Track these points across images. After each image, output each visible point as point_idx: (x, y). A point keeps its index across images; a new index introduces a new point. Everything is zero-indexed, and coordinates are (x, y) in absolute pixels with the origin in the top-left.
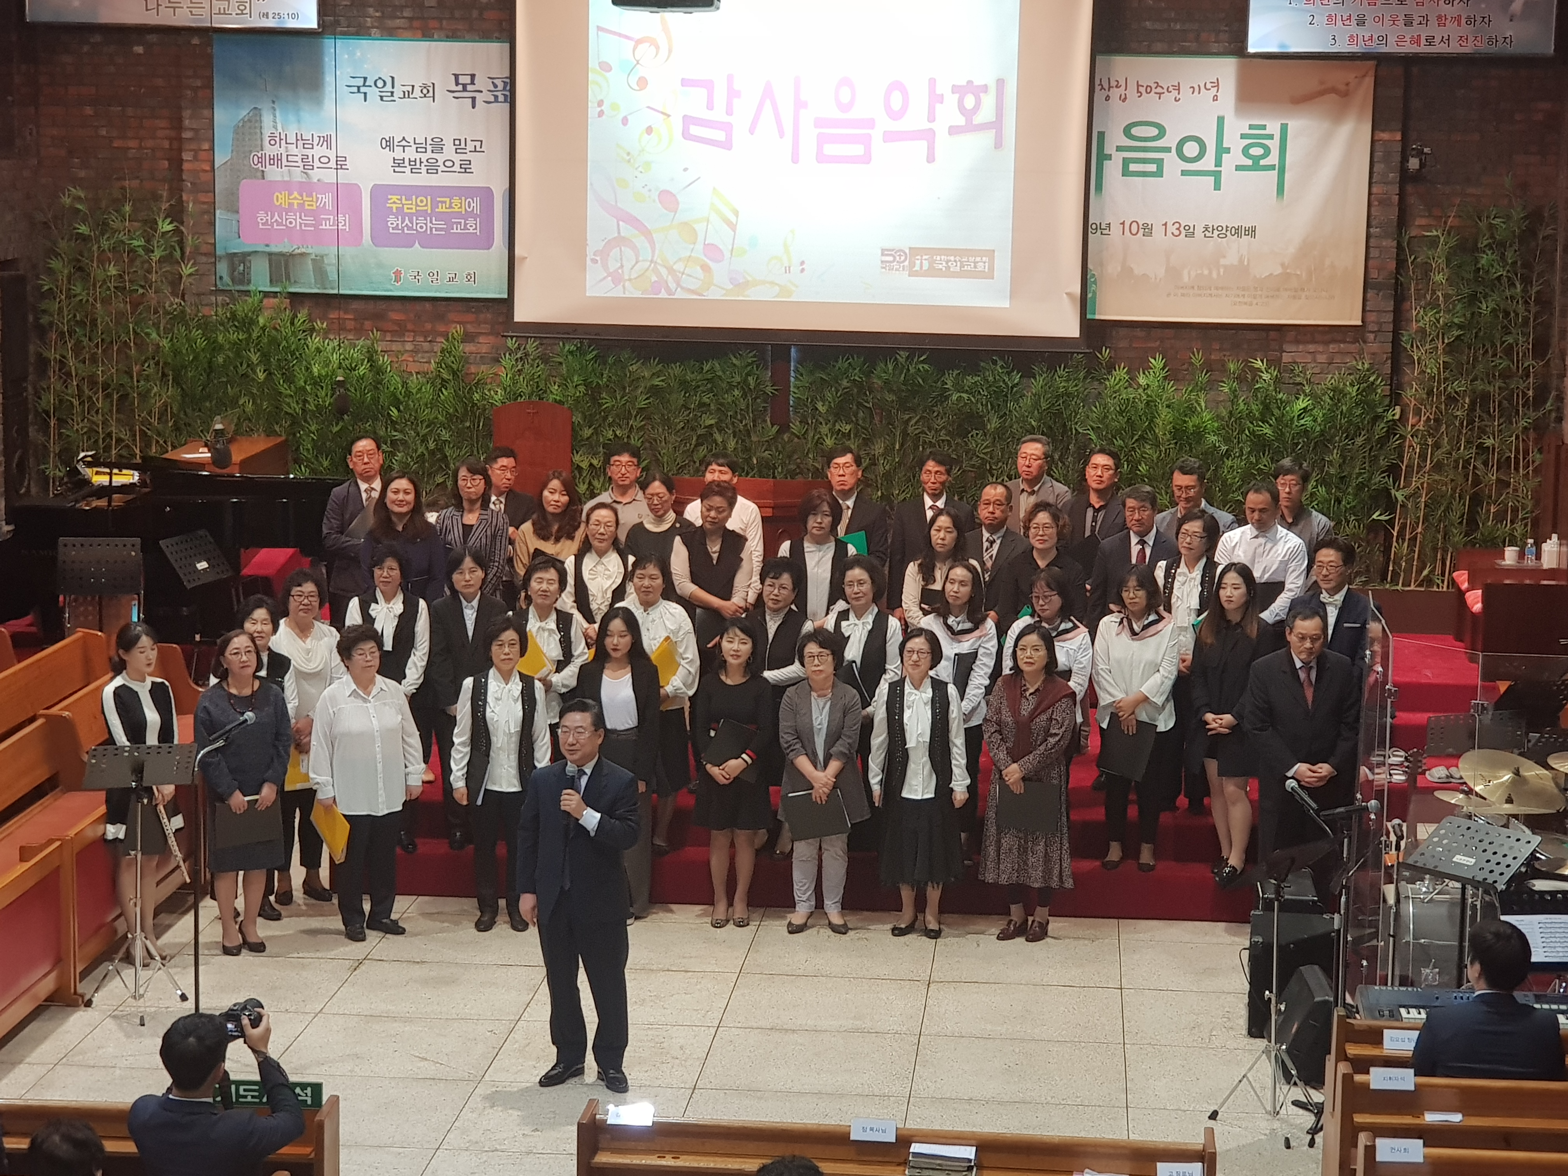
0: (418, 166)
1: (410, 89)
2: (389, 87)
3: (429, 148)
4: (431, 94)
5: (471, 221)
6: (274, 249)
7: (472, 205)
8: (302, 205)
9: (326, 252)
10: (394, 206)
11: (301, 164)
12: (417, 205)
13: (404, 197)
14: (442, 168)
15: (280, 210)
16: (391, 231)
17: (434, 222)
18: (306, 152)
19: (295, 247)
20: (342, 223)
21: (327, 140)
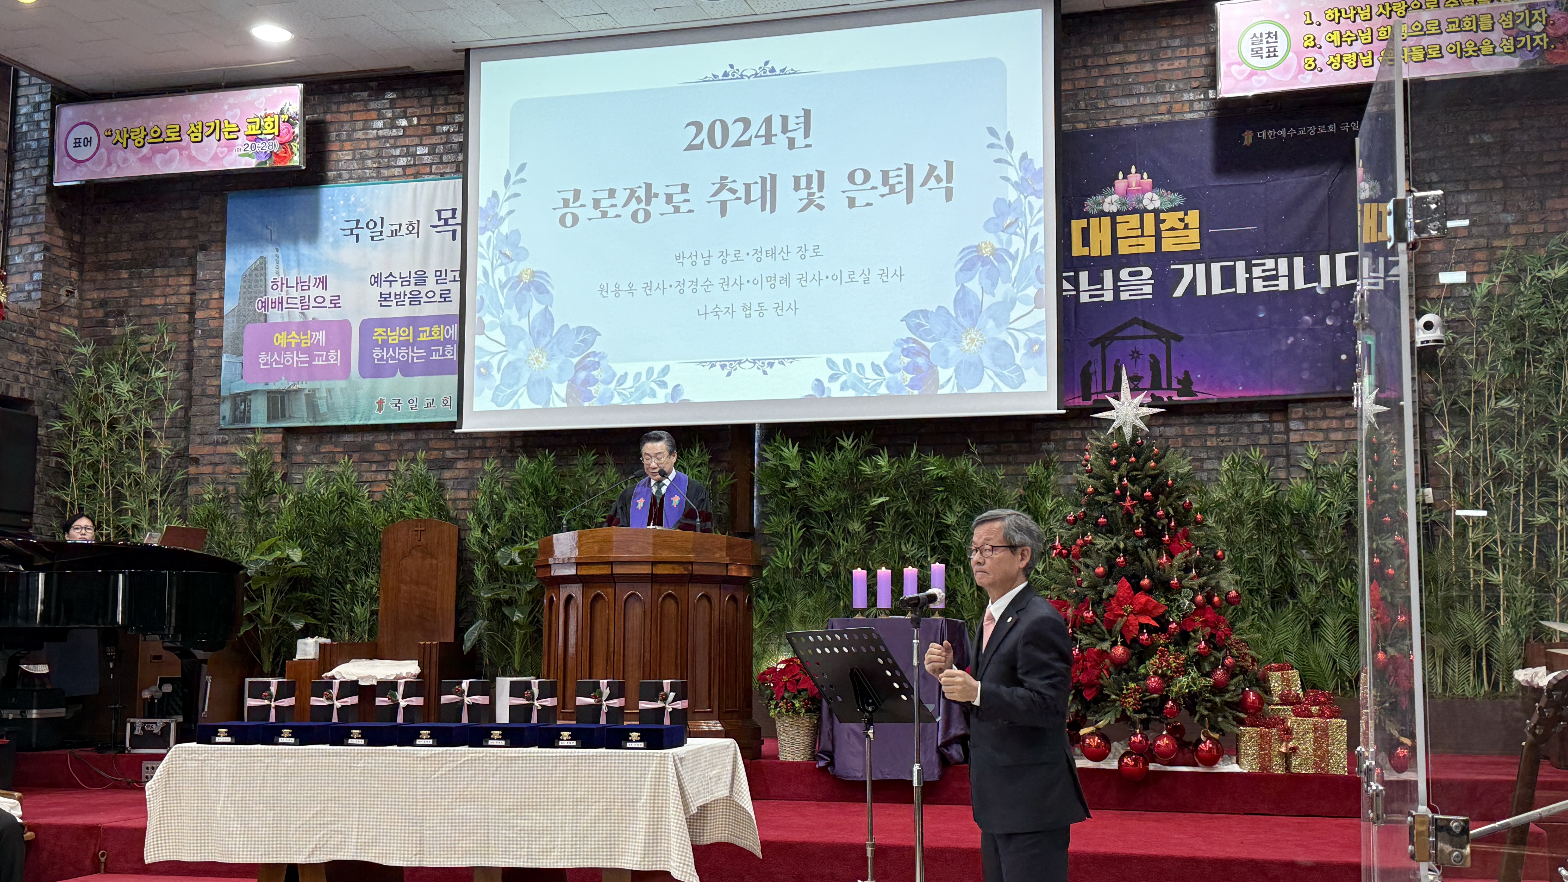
0: (402, 299)
1: (397, 227)
2: (378, 228)
3: (413, 281)
4: (416, 230)
5: (449, 348)
6: (273, 387)
7: (450, 332)
8: (298, 345)
9: (319, 387)
10: (380, 338)
11: (299, 306)
12: (400, 336)
13: (388, 329)
14: (425, 299)
15: (279, 350)
16: (376, 362)
17: (415, 351)
18: (304, 293)
19: (291, 383)
20: (334, 357)
21: (323, 282)
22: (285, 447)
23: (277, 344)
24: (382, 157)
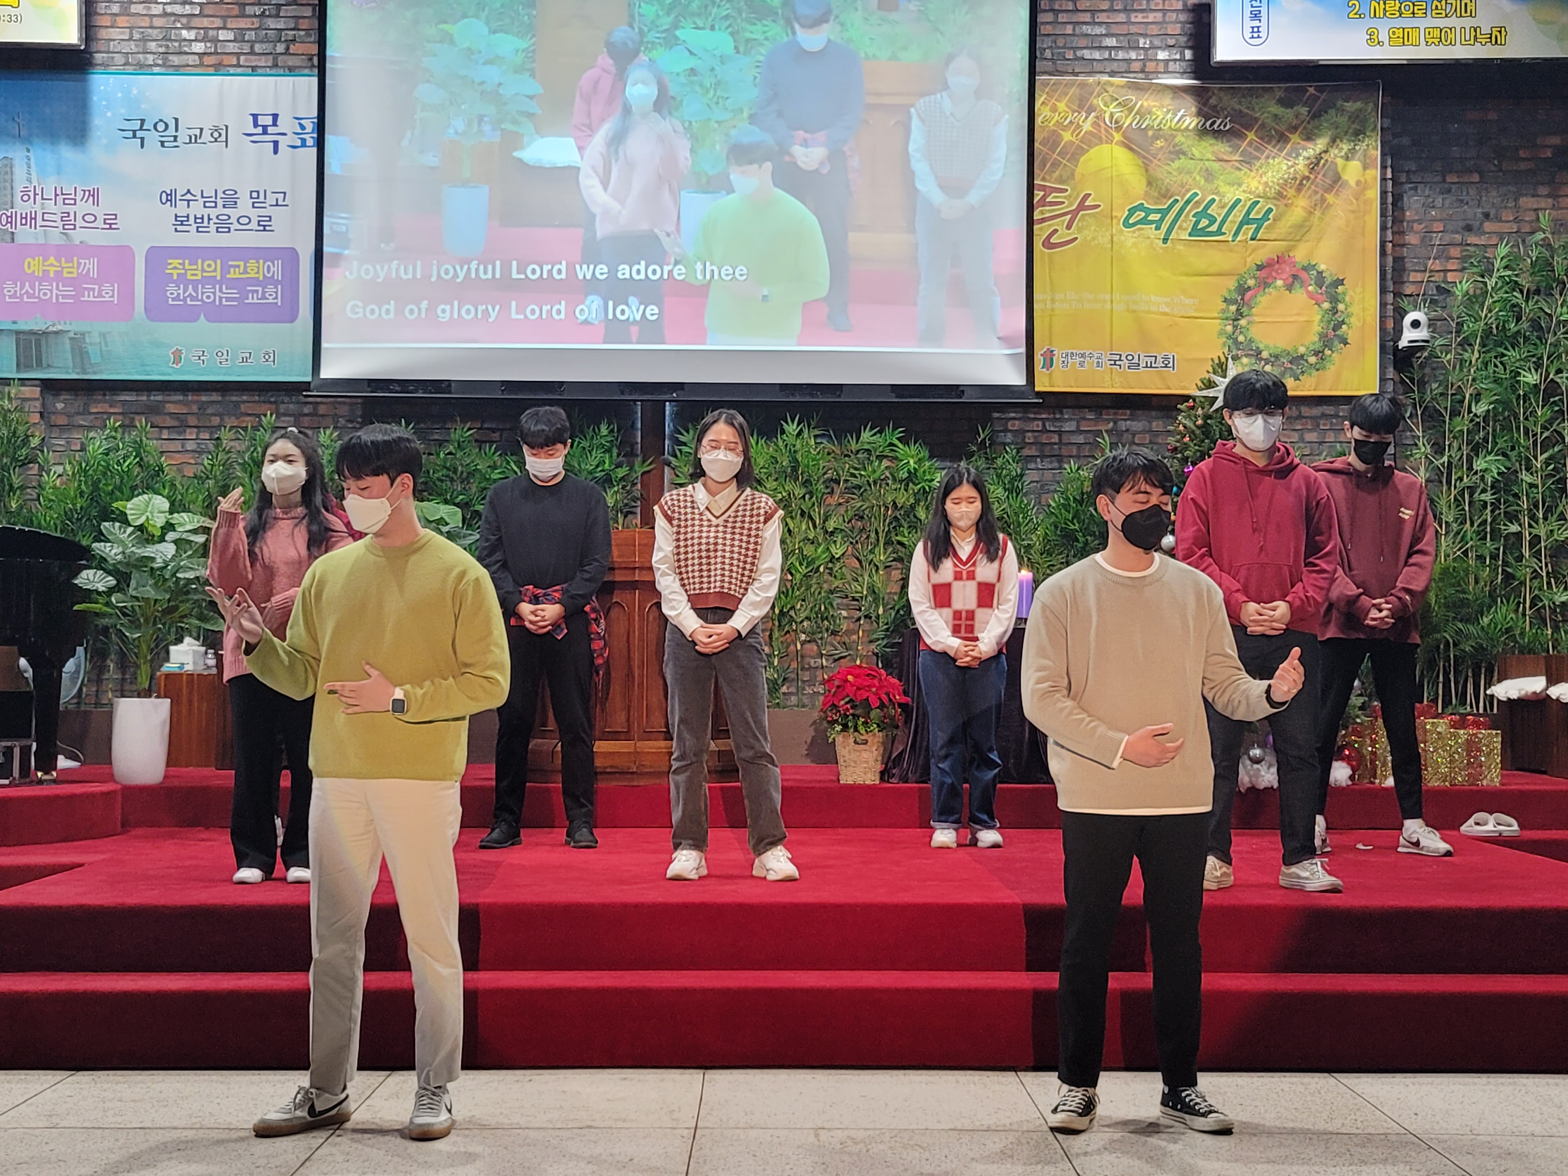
0: (205, 224)
1: (198, 132)
2: (171, 131)
3: (220, 203)
4: (223, 138)
5: (270, 289)
6: (23, 326)
7: (272, 269)
8: (59, 274)
9: (89, 329)
10: (175, 272)
11: (59, 223)
12: (203, 270)
13: (187, 262)
14: (236, 226)
15: (32, 279)
16: (170, 302)
17: (224, 290)
18: (67, 208)
19: (49, 323)
20: (110, 293)
21: (94, 195)
22: (43, 405)
23: (29, 272)
24: (170, 40)
